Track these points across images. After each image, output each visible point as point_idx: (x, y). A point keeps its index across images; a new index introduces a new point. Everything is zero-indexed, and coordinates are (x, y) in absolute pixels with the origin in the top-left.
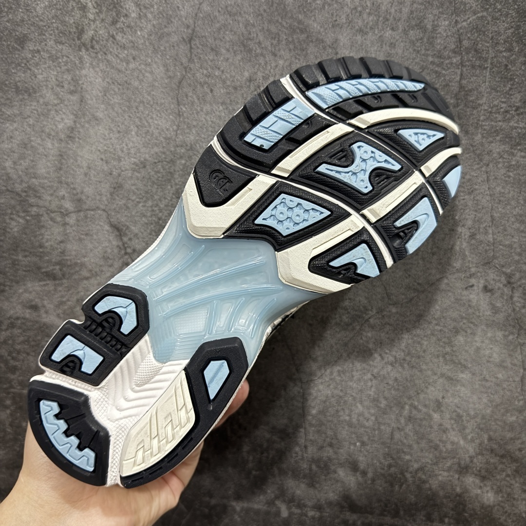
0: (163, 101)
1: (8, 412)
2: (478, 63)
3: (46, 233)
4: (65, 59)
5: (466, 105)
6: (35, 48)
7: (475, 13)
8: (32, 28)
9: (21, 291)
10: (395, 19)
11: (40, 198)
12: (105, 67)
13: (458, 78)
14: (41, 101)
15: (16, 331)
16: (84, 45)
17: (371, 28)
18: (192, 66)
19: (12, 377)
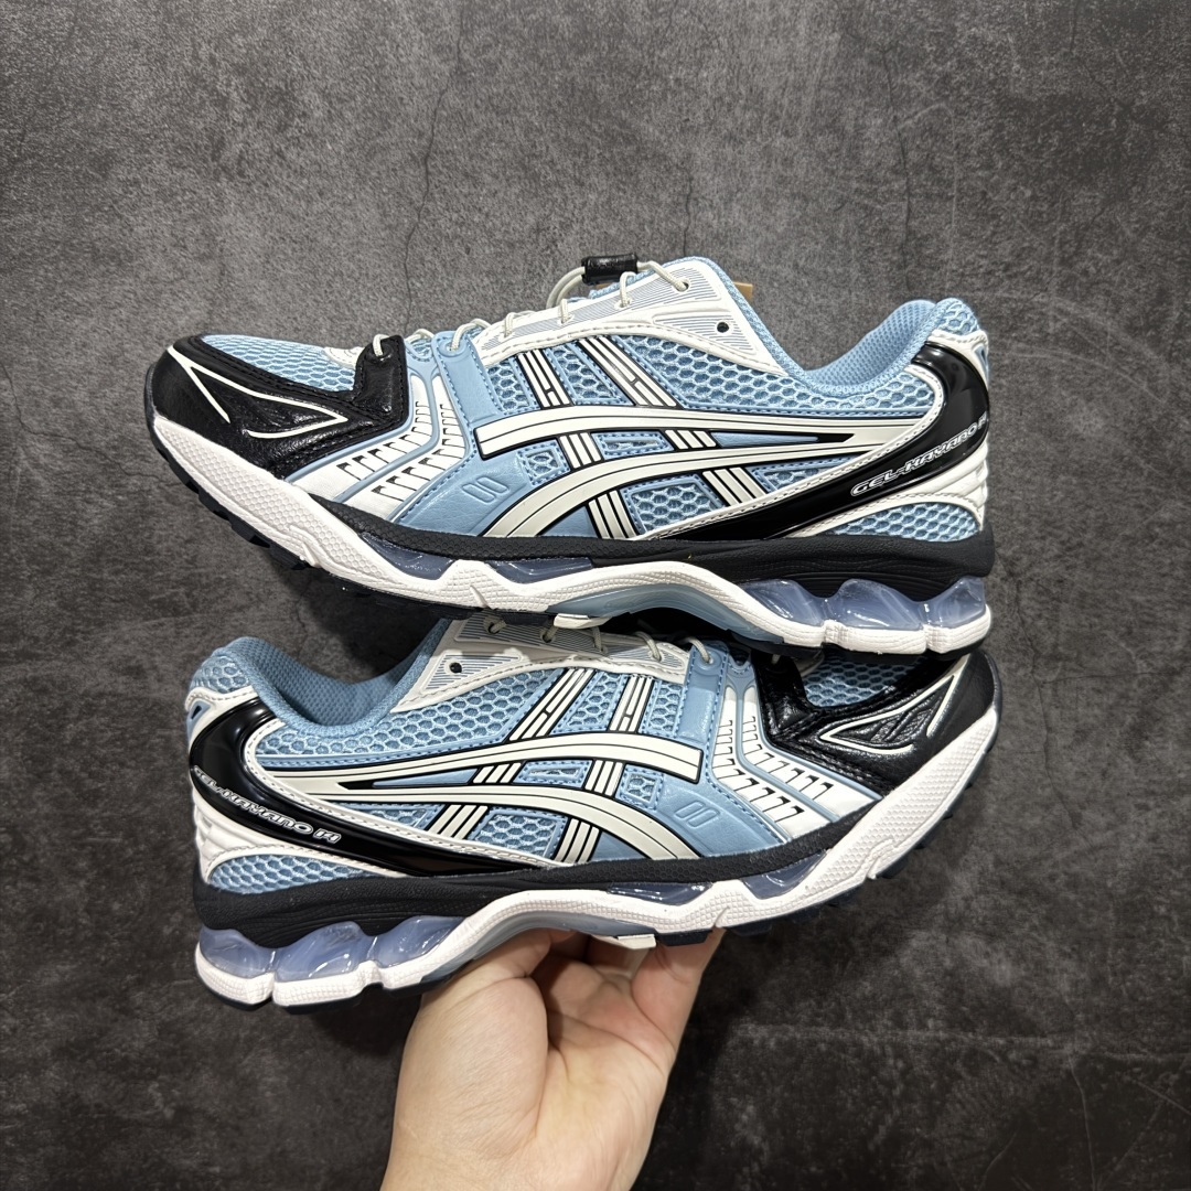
0: (378, 271)
1: (82, 883)
2: (936, 190)
3: (158, 526)
4: (188, 196)
5: (919, 264)
6: (130, 177)
7: (926, 104)
8: (124, 139)
9: (106, 640)
10: (790, 117)
11: (143, 458)
12: (265, 210)
13: (903, 217)
14: (143, 275)
15: (97, 721)
16: (224, 169)
17: (749, 133)
18: (430, 206)
19: (90, 812)
